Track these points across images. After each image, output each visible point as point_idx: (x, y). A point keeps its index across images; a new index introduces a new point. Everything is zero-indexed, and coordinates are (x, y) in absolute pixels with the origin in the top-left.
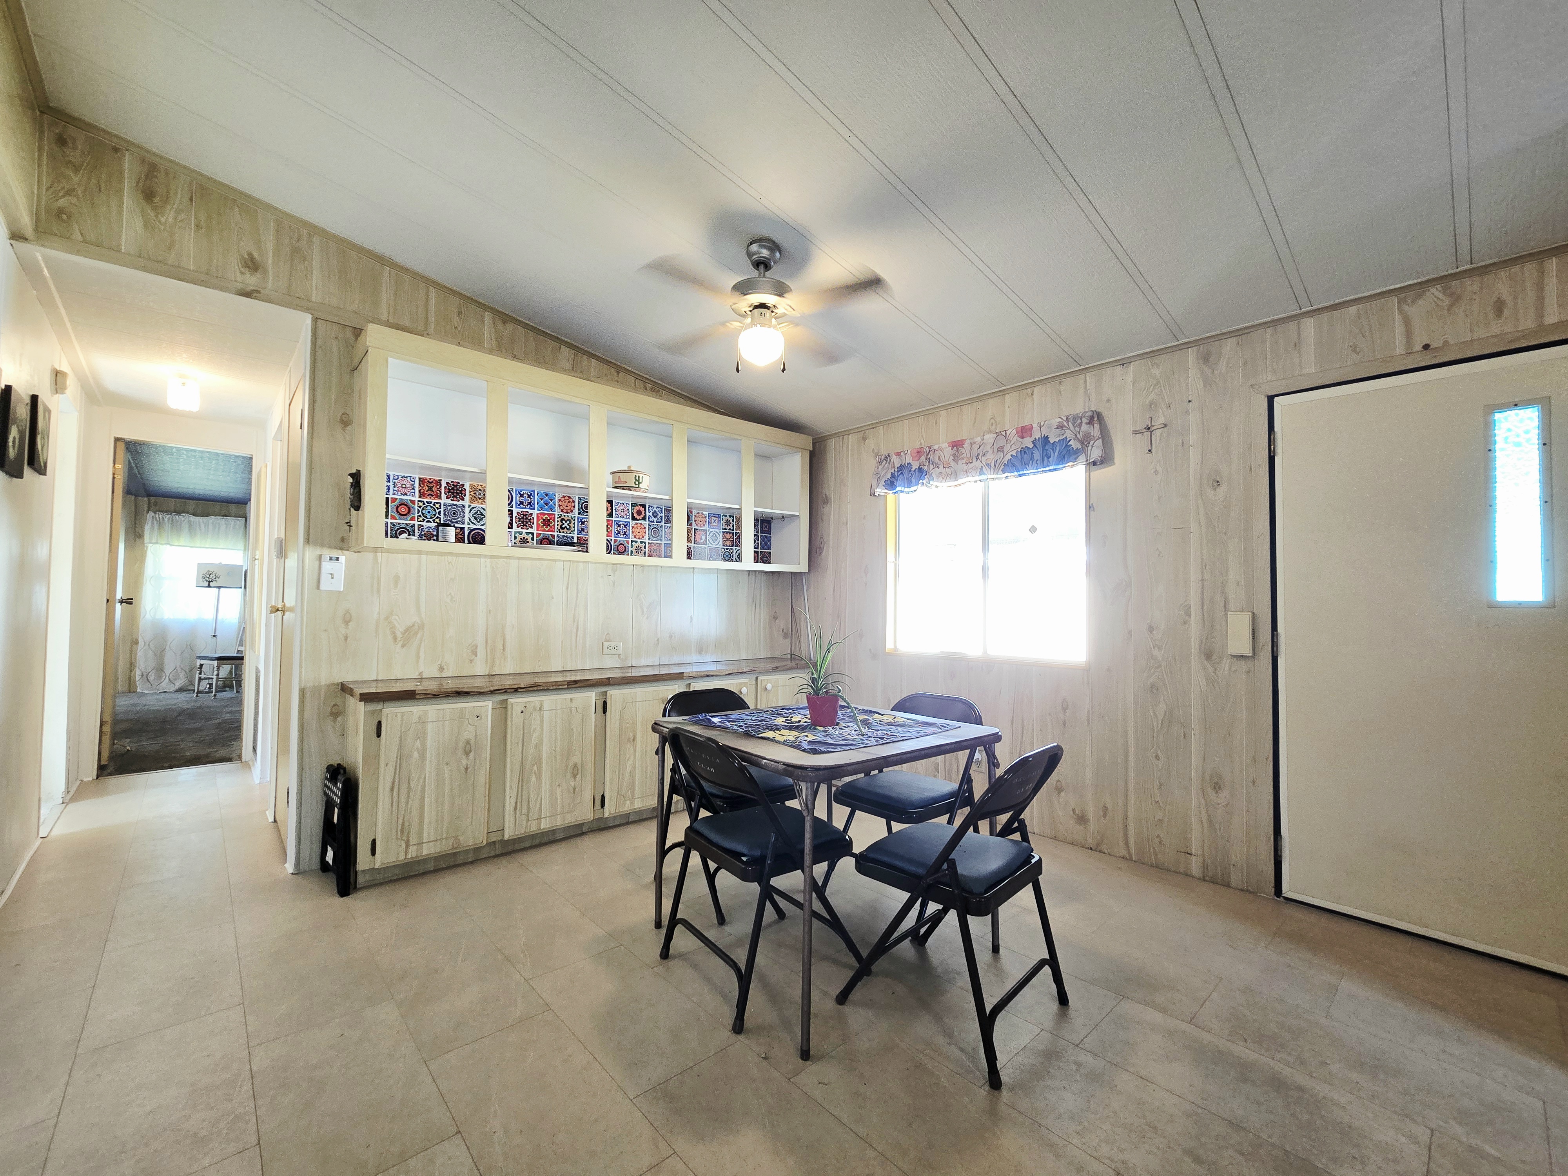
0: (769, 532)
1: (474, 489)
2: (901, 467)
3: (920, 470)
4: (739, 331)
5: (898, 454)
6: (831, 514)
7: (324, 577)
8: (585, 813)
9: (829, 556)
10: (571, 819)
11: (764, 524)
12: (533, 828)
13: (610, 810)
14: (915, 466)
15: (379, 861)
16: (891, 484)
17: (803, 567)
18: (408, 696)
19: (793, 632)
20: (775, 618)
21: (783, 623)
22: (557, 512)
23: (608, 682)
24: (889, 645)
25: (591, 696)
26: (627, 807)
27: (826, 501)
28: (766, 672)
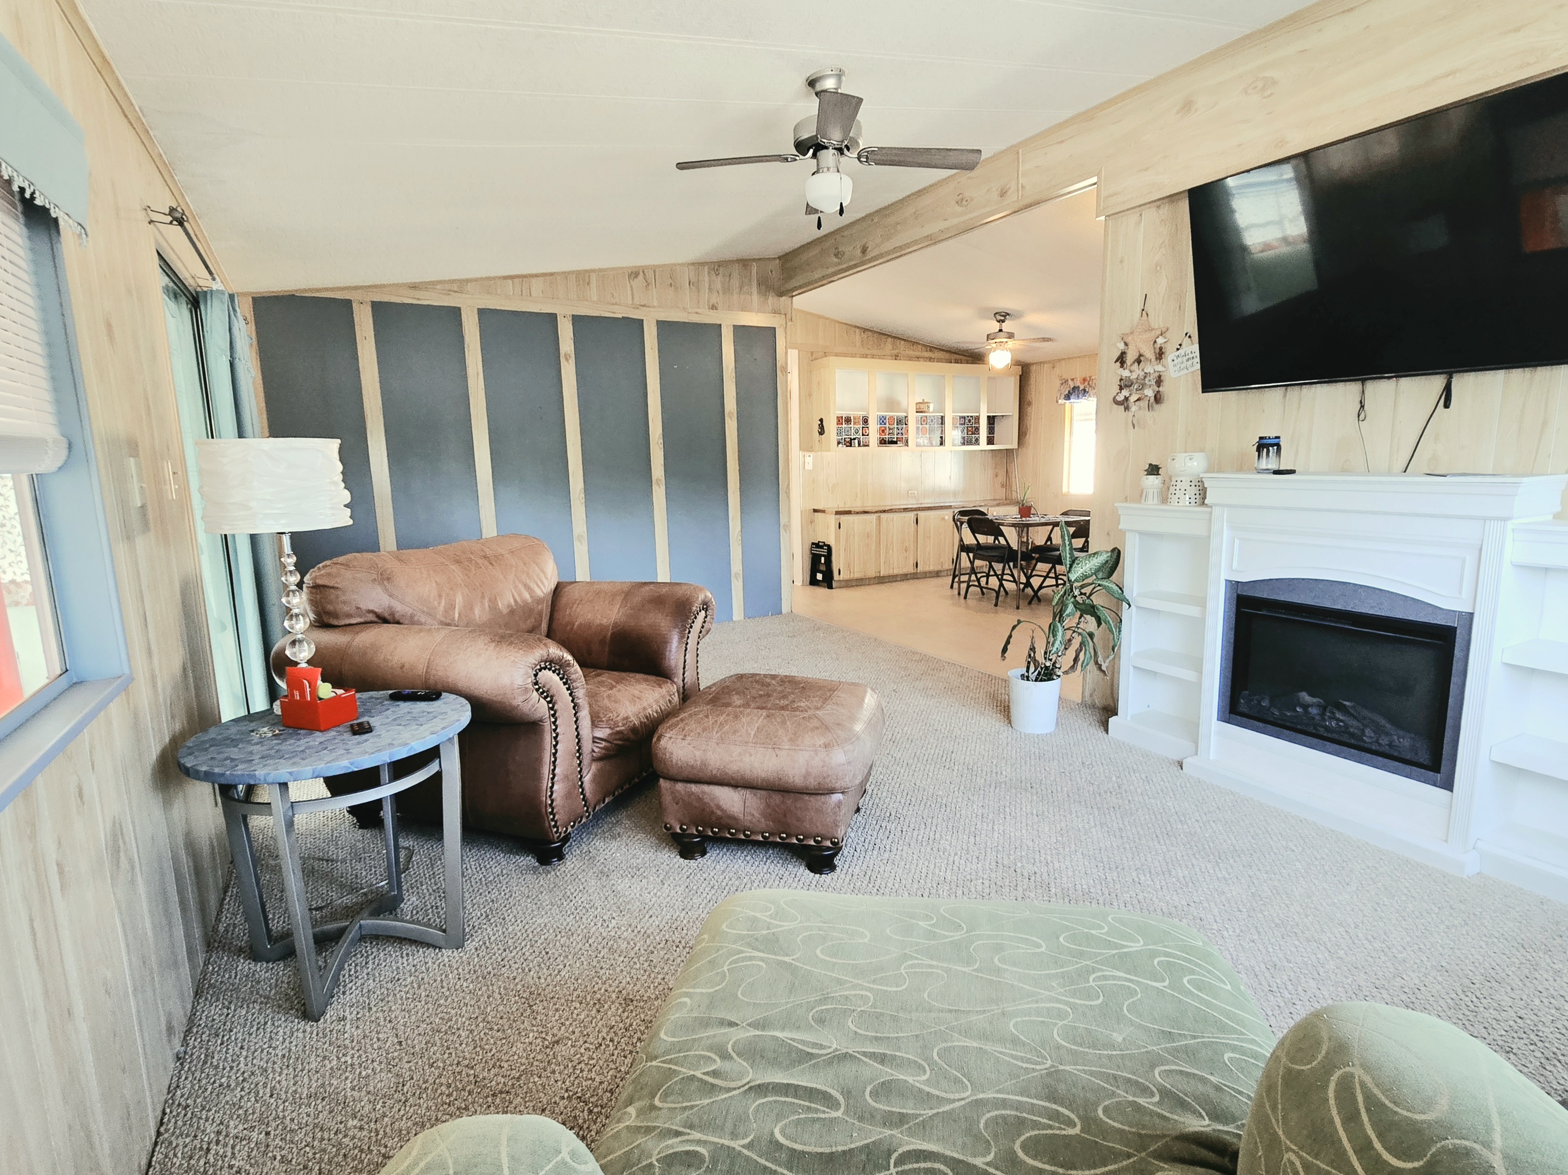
0: (993, 424)
1: (854, 418)
2: (1074, 388)
3: (1084, 390)
4: (990, 350)
5: (1073, 380)
6: (1032, 412)
7: (806, 464)
8: (910, 569)
9: (1030, 438)
10: (905, 570)
11: (991, 420)
12: (891, 573)
13: (920, 569)
14: (1082, 387)
15: (842, 577)
16: (1068, 397)
17: (1014, 446)
18: (849, 513)
19: (1007, 485)
20: (997, 476)
21: (1001, 478)
22: (887, 425)
23: (919, 509)
24: (1065, 490)
25: (911, 515)
26: (927, 569)
27: (1030, 404)
28: (992, 506)
